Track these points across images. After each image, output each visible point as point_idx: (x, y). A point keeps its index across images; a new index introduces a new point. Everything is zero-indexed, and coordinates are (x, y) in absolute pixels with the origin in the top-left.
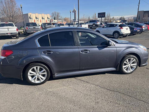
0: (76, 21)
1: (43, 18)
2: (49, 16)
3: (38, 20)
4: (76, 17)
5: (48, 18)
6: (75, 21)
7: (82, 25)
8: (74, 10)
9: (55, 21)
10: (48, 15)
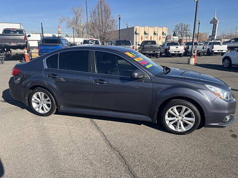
0: (215, 38)
1: (155, 34)
2: (165, 30)
3: (147, 36)
4: (215, 31)
5: (163, 33)
6: (213, 39)
7: (215, 46)
8: (214, 19)
9: (174, 37)
10: (165, 28)
